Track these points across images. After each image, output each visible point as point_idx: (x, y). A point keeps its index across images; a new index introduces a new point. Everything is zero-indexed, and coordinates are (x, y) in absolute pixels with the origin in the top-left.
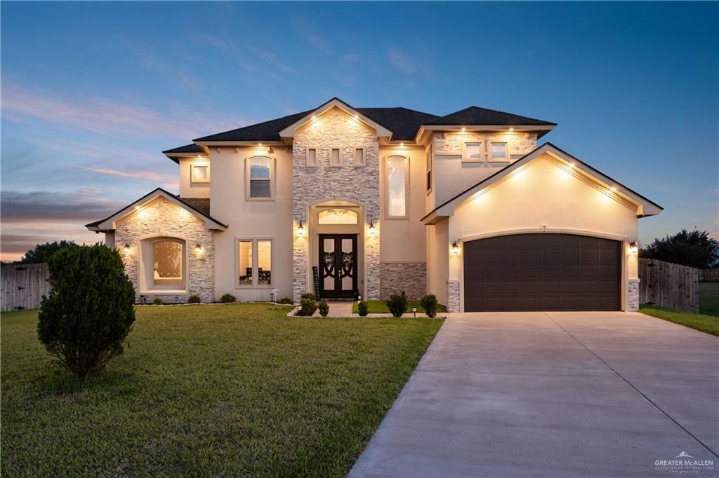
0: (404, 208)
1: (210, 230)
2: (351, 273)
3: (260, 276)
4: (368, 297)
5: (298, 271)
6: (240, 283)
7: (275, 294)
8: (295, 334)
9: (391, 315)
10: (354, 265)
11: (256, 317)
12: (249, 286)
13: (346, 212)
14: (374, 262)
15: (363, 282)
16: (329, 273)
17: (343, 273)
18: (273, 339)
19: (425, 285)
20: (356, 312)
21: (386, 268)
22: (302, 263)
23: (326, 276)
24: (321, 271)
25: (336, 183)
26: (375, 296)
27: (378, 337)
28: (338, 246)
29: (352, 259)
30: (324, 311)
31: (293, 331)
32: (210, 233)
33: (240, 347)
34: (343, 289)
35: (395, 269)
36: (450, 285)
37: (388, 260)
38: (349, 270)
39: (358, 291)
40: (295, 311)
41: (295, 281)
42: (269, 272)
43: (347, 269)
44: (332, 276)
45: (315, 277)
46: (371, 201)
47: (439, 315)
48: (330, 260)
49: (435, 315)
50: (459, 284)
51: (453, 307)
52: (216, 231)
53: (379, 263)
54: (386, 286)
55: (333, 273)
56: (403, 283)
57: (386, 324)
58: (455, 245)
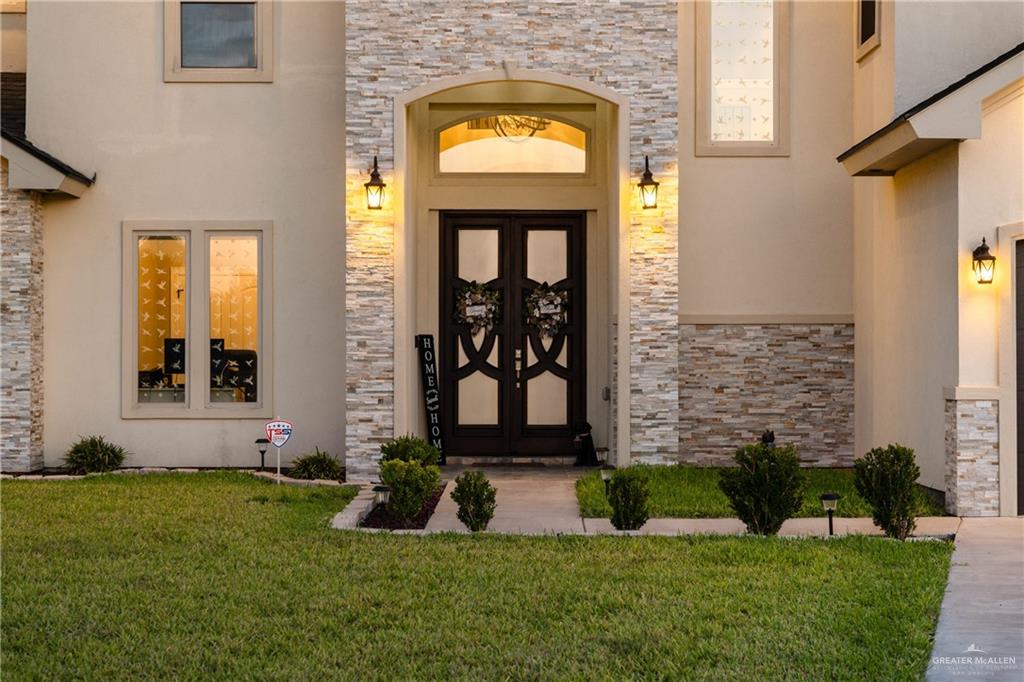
0: (768, 110)
1: (28, 193)
2: (562, 360)
3: (214, 371)
4: (633, 454)
5: (363, 353)
6: (141, 399)
7: (278, 441)
8: (378, 605)
9: (734, 525)
10: (574, 329)
11: (213, 532)
12: (172, 409)
13: (542, 125)
14: (655, 317)
15: (608, 395)
16: (478, 362)
17: (532, 360)
18: (295, 625)
19: (849, 408)
20: (598, 514)
21: (702, 341)
22: (382, 323)
23: (467, 371)
24: (449, 354)
25: (512, 15)
26: (661, 450)
27: (711, 617)
28: (513, 255)
29: (564, 306)
30: (476, 507)
31: (369, 591)
32: (26, 205)
33: (168, 659)
34: (532, 420)
35: (735, 345)
36: (961, 408)
37: (709, 311)
38: (556, 349)
39: (588, 428)
40: (360, 505)
41: (352, 390)
42: (251, 355)
43: (547, 343)
44: (489, 371)
45: (424, 376)
46: (642, 85)
47: (927, 527)
48: (480, 311)
49: (911, 524)
50: (996, 404)
51: (973, 492)
52: (46, 198)
53: (673, 320)
54: (700, 410)
55: (493, 359)
56: (762, 398)
57: (728, 562)
58: (981, 254)
